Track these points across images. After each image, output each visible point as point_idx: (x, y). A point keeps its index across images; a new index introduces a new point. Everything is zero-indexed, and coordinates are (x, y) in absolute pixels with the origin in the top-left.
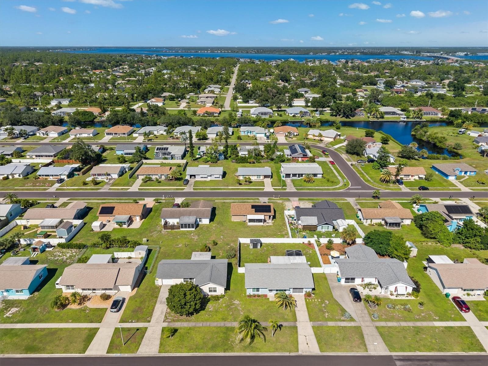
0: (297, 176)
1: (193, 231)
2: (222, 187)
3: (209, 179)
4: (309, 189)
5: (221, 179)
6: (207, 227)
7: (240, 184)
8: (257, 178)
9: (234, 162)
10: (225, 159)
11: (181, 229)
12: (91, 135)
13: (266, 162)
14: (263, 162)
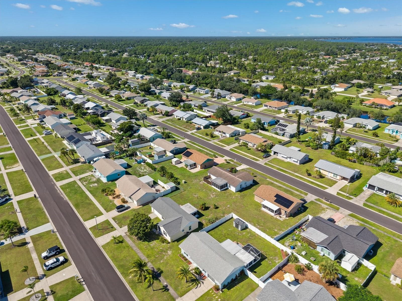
0: (384, 192)
1: (218, 191)
2: (289, 171)
3: (288, 160)
4: (380, 211)
5: (298, 164)
6: (231, 194)
7: (309, 175)
8: (334, 176)
9: (333, 155)
10: (328, 149)
11: (212, 186)
12: (254, 104)
13: (369, 166)
14: (366, 165)
